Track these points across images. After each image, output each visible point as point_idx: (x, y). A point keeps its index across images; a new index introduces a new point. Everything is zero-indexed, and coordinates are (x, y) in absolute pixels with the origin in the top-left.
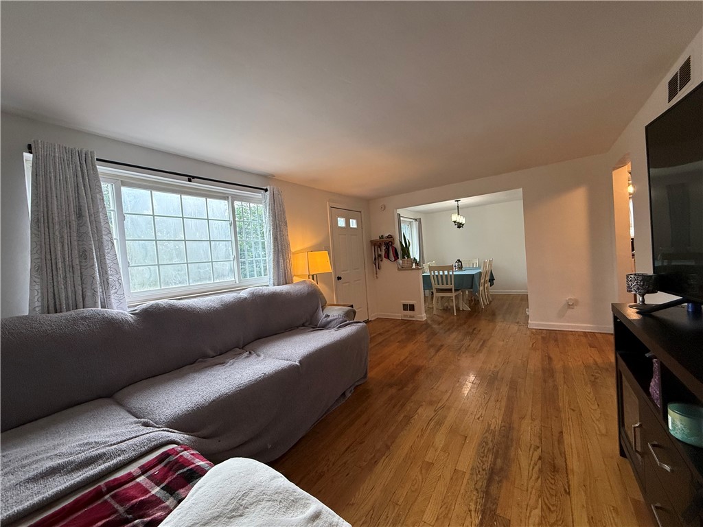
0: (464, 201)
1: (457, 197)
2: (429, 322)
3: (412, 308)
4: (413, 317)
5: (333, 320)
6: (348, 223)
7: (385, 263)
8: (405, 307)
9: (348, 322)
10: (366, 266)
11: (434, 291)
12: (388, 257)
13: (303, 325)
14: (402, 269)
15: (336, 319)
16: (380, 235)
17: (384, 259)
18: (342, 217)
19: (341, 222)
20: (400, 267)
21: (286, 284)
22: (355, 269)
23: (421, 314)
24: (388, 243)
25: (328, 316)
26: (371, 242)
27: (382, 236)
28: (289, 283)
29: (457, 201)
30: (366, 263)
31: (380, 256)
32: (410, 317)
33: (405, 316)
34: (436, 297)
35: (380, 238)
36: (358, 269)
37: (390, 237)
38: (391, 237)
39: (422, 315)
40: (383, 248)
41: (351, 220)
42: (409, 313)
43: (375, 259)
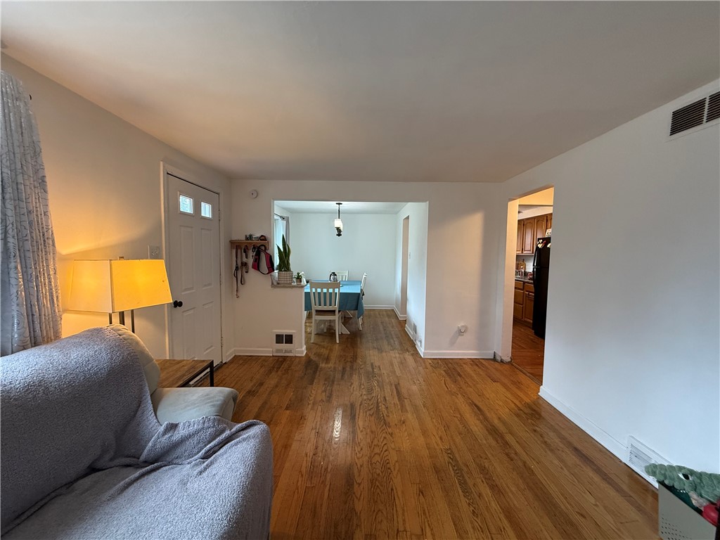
0: (346, 205)
1: (339, 198)
2: (313, 357)
3: (289, 339)
4: (290, 352)
5: (190, 436)
6: (197, 208)
7: (253, 275)
8: (279, 339)
9: (227, 433)
10: (223, 281)
11: (314, 313)
12: (257, 266)
13: (92, 470)
14: (277, 285)
15: (197, 432)
16: (248, 234)
17: (252, 271)
18: (188, 195)
19: (186, 205)
20: (275, 283)
21: (35, 344)
22: (205, 286)
23: (302, 348)
24: (259, 248)
25: (173, 427)
26: (232, 242)
27: (251, 236)
28: (47, 340)
29: (339, 204)
30: (223, 274)
31: (245, 264)
32: (286, 352)
33: (278, 351)
34: (316, 320)
35: (247, 239)
36: (209, 284)
37: (263, 238)
38: (265, 240)
39: (300, 349)
40: (251, 254)
41: (203, 204)
42: (284, 346)
43: (237, 268)
